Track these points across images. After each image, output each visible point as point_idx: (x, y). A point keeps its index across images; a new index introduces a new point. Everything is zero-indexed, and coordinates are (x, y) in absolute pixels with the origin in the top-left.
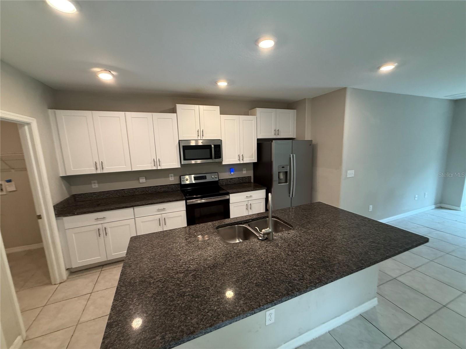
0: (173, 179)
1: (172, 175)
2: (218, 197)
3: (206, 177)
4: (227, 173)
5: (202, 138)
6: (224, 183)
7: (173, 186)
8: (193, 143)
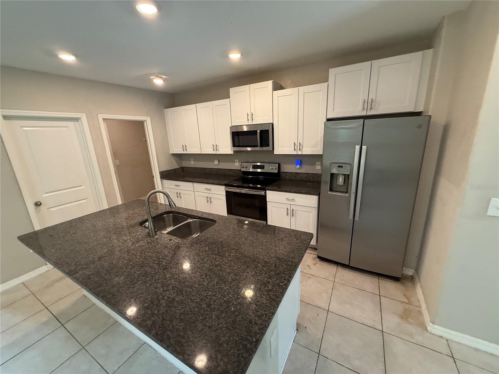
0: (238, 165)
1: (238, 160)
2: (252, 190)
3: (264, 167)
4: (293, 165)
5: (253, 123)
6: (287, 177)
7: (238, 171)
8: (245, 129)
